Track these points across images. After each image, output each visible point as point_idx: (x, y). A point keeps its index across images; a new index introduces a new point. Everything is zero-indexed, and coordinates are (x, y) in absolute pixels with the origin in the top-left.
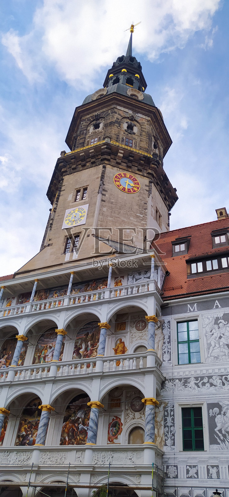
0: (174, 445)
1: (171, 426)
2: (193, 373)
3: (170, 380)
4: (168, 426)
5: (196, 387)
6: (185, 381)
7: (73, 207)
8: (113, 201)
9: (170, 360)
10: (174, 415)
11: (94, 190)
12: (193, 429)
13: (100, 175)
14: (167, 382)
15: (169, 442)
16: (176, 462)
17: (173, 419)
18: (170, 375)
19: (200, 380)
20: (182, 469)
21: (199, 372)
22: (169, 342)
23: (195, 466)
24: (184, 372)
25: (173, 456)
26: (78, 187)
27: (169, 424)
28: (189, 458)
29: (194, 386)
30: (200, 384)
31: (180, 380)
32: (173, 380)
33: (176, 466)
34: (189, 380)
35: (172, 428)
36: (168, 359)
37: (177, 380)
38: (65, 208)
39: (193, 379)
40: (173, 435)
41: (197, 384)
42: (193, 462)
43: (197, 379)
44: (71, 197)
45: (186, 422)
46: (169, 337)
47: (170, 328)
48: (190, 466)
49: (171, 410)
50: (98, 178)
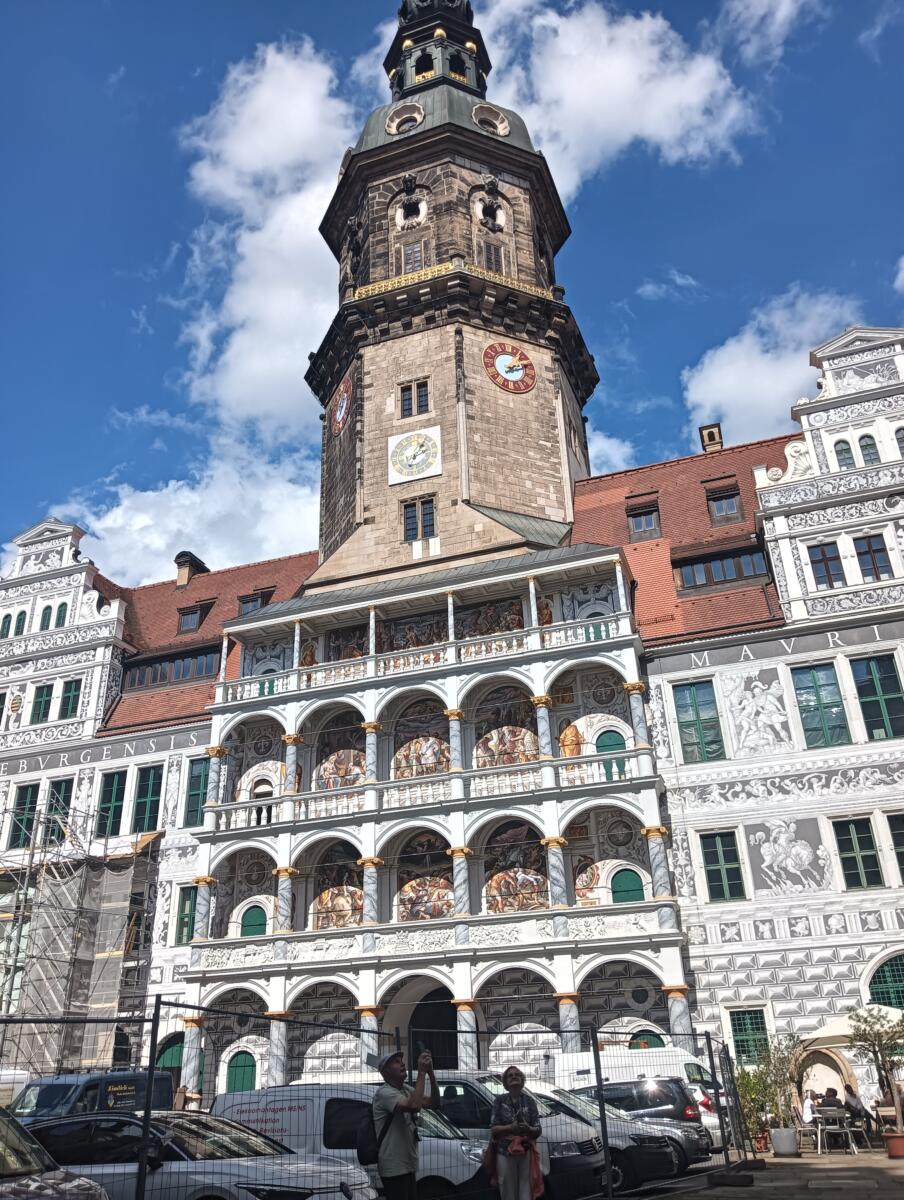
0: (694, 893)
1: (686, 865)
2: (714, 776)
3: (675, 790)
4: (680, 866)
5: (723, 800)
6: (702, 792)
7: (402, 430)
8: (489, 415)
9: (670, 756)
10: (688, 848)
11: (446, 391)
12: (723, 866)
13: (452, 353)
14: (668, 794)
15: (685, 890)
16: (702, 919)
17: (688, 855)
18: (674, 781)
19: (729, 789)
20: (713, 929)
21: (725, 775)
22: (664, 724)
23: (734, 924)
24: (698, 776)
25: (696, 911)
26: (403, 378)
27: (682, 862)
28: (722, 913)
29: (718, 798)
30: (729, 795)
31: (693, 789)
32: (679, 790)
33: (704, 927)
34: (709, 790)
35: (688, 869)
36: (666, 754)
37: (688, 791)
38: (386, 434)
39: (715, 787)
40: (692, 879)
41: (723, 796)
42: (731, 918)
43: (722, 786)
44: (392, 405)
45: (710, 857)
46: (663, 715)
47: (661, 698)
48: (726, 925)
49: (683, 840)
50: (448, 359)
